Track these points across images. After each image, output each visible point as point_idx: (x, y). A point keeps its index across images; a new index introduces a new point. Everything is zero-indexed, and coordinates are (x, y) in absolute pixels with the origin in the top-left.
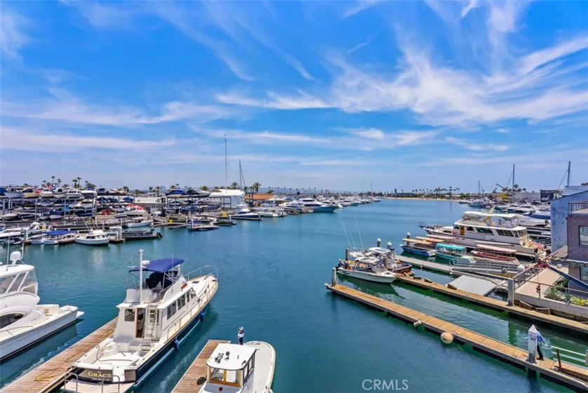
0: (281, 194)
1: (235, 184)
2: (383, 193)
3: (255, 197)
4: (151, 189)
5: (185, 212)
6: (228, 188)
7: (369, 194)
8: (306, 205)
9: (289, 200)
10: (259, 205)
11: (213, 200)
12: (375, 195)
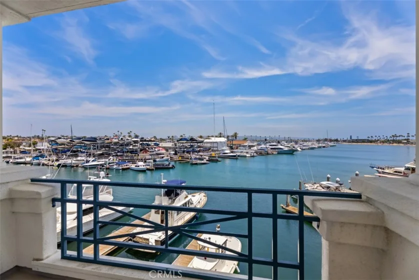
0: (253, 140)
1: (221, 134)
2: (339, 139)
3: (234, 142)
4: (169, 137)
5: (188, 152)
6: (216, 137)
7: (326, 140)
8: (272, 149)
9: (259, 145)
10: (237, 148)
11: (206, 145)
12: (331, 141)
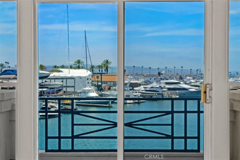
0: (137, 74)
1: (79, 62)
3: (105, 78)
6: (71, 67)
8: (169, 89)
9: (147, 83)
10: (109, 89)
